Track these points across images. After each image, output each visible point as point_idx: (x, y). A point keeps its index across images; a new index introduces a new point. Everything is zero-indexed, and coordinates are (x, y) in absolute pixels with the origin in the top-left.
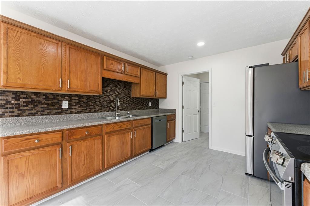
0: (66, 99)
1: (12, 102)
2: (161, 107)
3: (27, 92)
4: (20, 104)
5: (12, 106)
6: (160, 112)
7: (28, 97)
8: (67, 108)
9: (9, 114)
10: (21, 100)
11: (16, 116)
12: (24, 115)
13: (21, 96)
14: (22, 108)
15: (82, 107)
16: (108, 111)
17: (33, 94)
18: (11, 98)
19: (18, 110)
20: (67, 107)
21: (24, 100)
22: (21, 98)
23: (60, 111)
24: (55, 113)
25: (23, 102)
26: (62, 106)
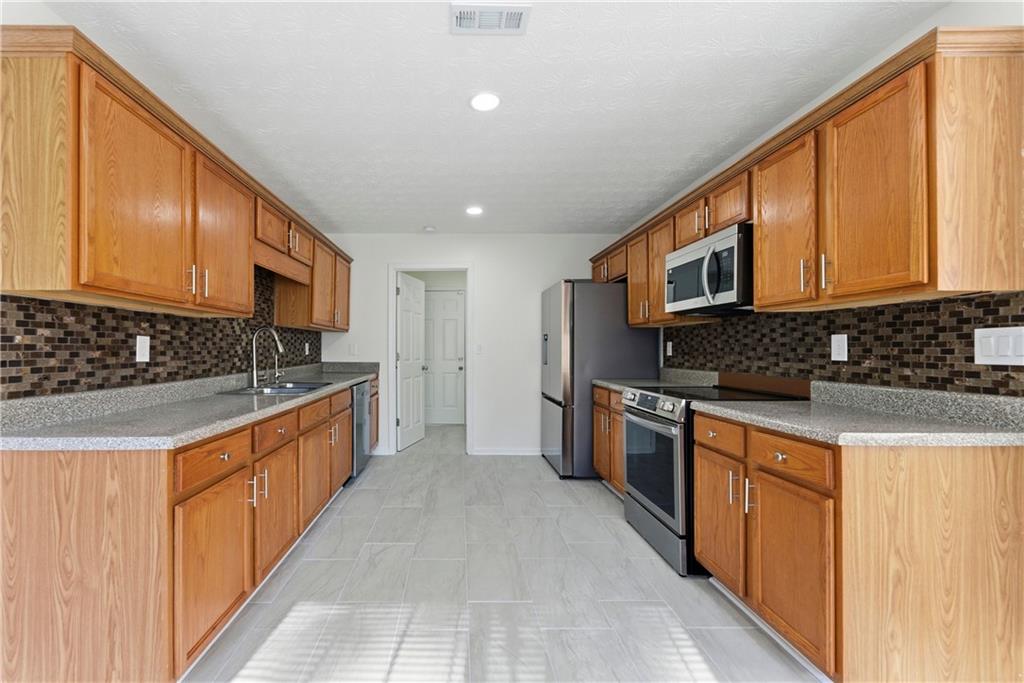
0: (144, 329)
1: (17, 341)
2: (327, 356)
3: (53, 301)
4: (38, 347)
5: (18, 355)
6: (327, 373)
7: (57, 321)
8: (147, 363)
9: (8, 388)
10: (40, 331)
11: (28, 394)
12: (46, 391)
13: (40, 317)
14: (41, 363)
15: (179, 359)
16: (230, 373)
17: (68, 311)
18: (14, 325)
19: (34, 371)
20: (148, 360)
21: (47, 332)
22: (39, 325)
23: (130, 372)
24: (119, 380)
25: (43, 341)
26: (134, 354)
